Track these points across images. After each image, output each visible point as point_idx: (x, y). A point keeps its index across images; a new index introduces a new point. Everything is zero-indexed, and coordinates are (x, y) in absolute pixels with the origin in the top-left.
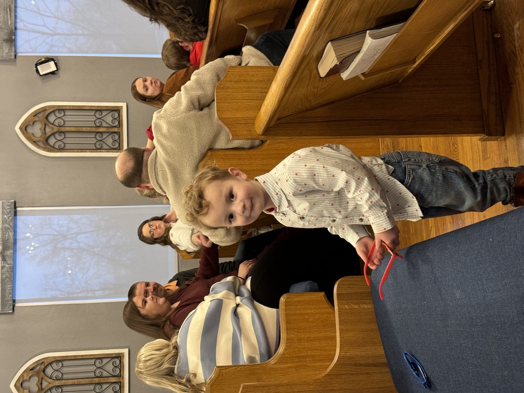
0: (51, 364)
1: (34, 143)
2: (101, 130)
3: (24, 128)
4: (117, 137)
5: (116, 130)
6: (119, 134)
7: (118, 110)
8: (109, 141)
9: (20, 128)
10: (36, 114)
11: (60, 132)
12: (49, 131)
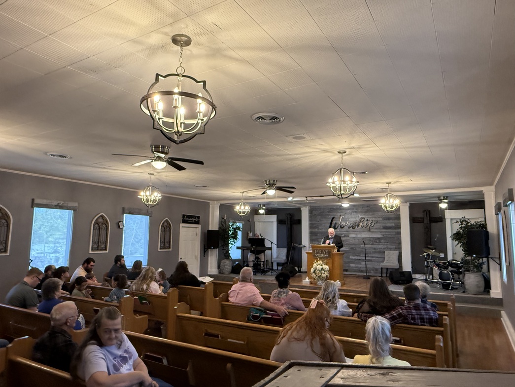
0: (7, 222)
1: (97, 219)
2: (99, 243)
3: (102, 216)
4: (96, 249)
5: (99, 249)
6: (98, 250)
7: (106, 249)
8: (95, 246)
9: (102, 215)
10: (107, 221)
11: (100, 228)
12: (100, 224)
